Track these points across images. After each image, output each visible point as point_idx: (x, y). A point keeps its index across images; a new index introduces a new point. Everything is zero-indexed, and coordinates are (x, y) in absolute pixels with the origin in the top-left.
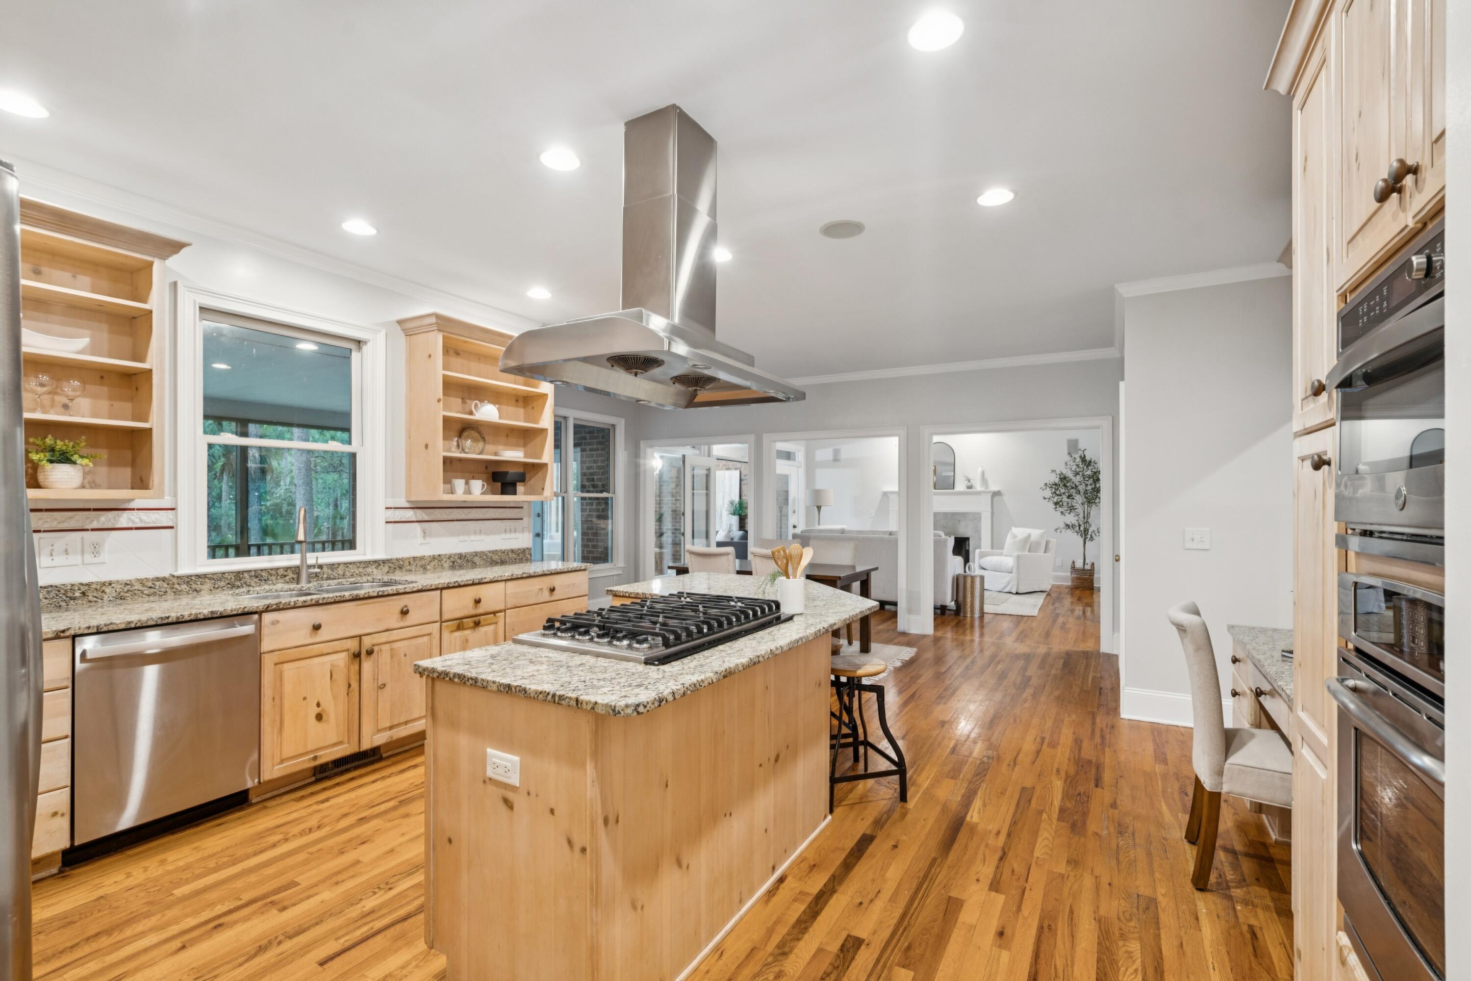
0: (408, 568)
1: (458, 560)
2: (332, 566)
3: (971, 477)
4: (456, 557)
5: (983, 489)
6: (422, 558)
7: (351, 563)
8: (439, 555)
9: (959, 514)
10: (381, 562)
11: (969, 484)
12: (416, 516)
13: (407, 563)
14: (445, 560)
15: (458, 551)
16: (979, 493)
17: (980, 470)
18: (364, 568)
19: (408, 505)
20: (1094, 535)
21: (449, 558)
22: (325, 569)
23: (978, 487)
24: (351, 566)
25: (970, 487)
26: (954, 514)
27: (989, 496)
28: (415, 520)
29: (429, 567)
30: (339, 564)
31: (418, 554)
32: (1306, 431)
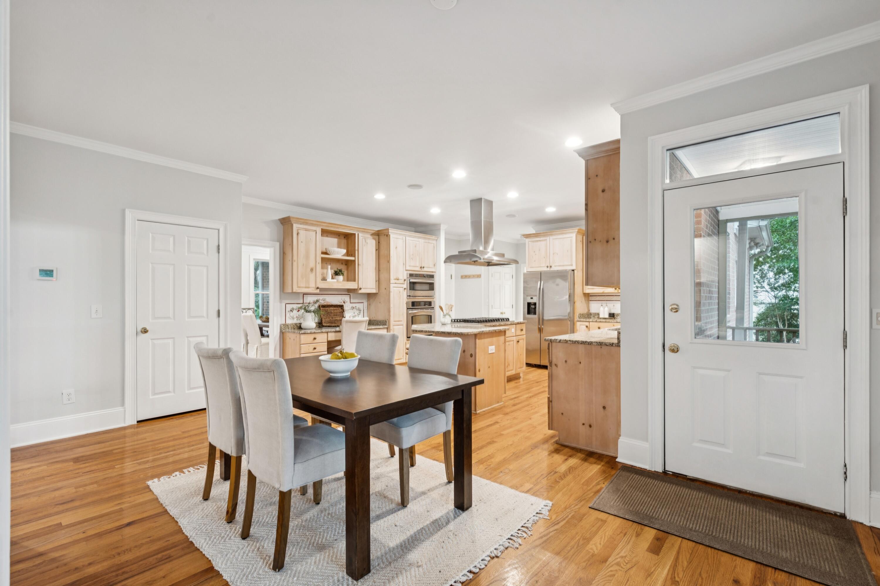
32: (396, 283)
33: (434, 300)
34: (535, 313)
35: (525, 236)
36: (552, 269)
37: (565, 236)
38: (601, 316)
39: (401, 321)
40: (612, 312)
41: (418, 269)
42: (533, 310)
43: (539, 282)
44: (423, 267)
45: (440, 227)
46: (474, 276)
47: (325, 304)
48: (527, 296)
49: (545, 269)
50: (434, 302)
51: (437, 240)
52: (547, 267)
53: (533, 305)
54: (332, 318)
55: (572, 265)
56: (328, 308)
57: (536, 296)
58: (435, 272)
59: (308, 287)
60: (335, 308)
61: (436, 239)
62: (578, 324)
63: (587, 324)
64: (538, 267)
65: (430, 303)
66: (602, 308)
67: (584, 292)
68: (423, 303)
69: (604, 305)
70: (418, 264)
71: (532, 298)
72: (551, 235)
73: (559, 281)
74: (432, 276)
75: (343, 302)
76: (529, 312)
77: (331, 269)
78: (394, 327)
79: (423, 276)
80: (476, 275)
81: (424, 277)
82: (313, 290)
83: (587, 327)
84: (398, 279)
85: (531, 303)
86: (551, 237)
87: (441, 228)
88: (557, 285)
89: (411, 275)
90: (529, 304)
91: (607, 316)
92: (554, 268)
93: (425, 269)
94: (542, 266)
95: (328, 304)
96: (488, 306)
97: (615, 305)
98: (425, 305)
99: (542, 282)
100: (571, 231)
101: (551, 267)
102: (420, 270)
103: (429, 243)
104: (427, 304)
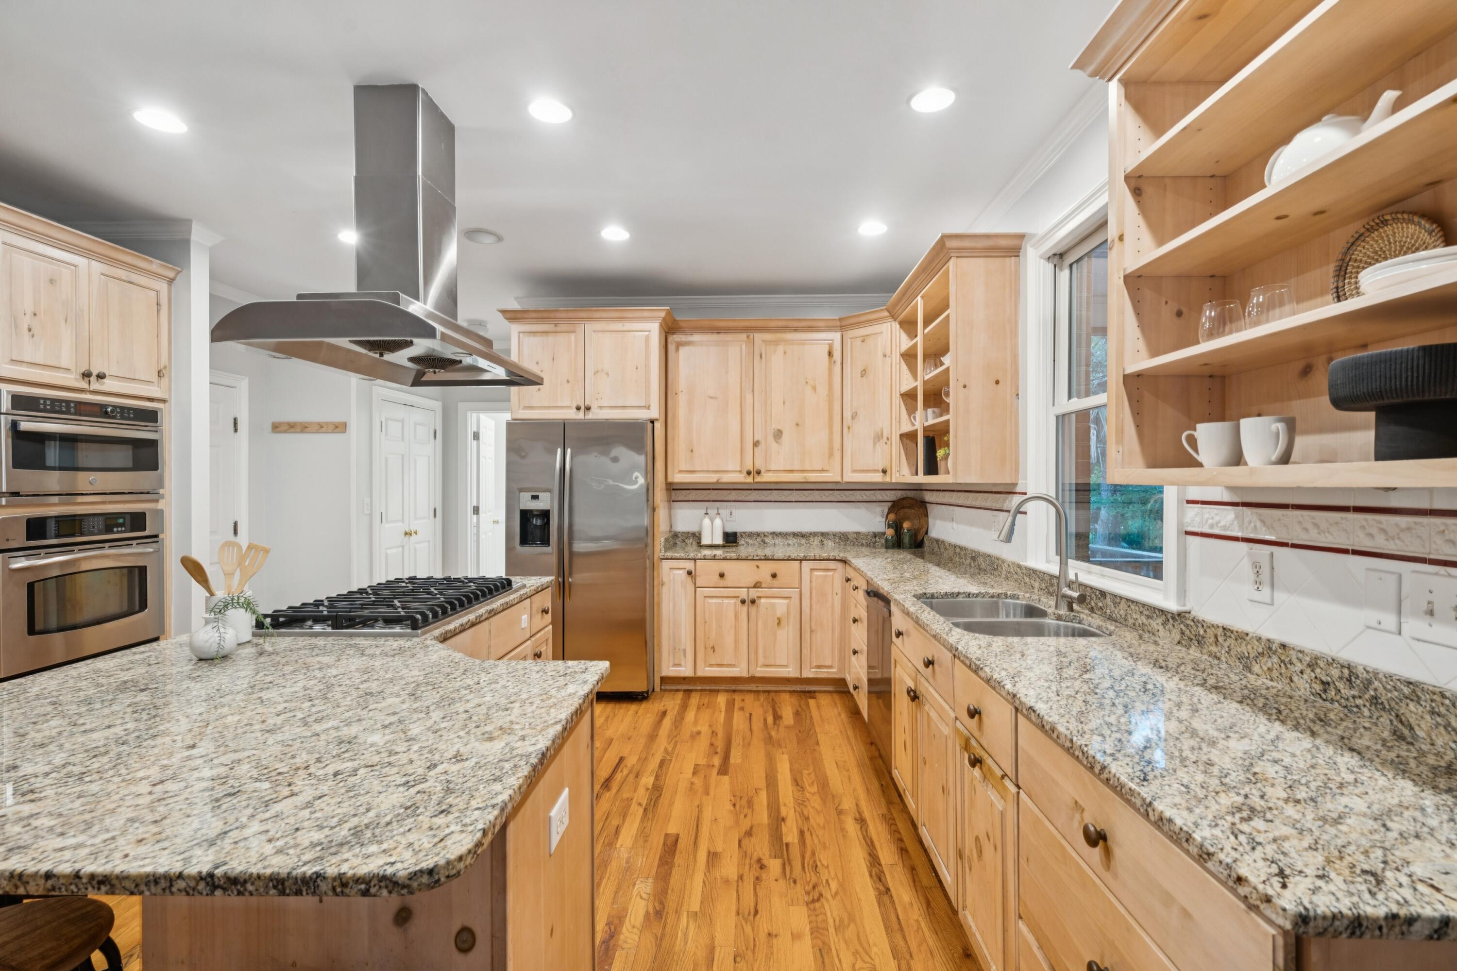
0: (1214, 649)
1: (1340, 685)
2: (1117, 599)
4: (1335, 672)
6: (1242, 636)
7: (1133, 602)
8: (1283, 646)
10: (1169, 616)
12: (1241, 527)
13: (1211, 632)
14: (1299, 667)
15: (1346, 655)
18: (1148, 617)
19: (1226, 498)
21: (1312, 665)
22: (1108, 601)
24: (1132, 607)
28: (1239, 534)
29: (1256, 668)
30: (1121, 598)
31: (1239, 624)
33: (160, 505)
34: (546, 542)
35: (508, 315)
36: (590, 416)
37: (628, 326)
38: (706, 541)
40: (730, 529)
41: (72, 380)
42: (538, 533)
43: (559, 451)
44: (101, 377)
45: (190, 232)
46: (321, 428)
48: (521, 490)
49: (571, 414)
50: (160, 513)
51: (171, 281)
52: (578, 408)
53: (537, 516)
55: (648, 407)
57: (549, 490)
58: (164, 401)
61: (171, 274)
62: (666, 564)
63: (689, 565)
64: (549, 408)
65: (137, 521)
66: (707, 522)
67: (670, 480)
68: (100, 523)
69: (712, 512)
70: (66, 361)
71: (535, 497)
72: (589, 319)
73: (620, 451)
74: (151, 416)
76: (525, 540)
79: (101, 411)
80: (327, 423)
81: (106, 414)
83: (689, 573)
85: (531, 511)
86: (590, 327)
87: (194, 238)
88: (615, 460)
89: (20, 402)
90: (526, 515)
91: (719, 541)
92: (598, 414)
93: (108, 385)
94: (559, 404)
96: (371, 515)
97: (734, 511)
98: (109, 529)
99: (569, 451)
100: (646, 314)
101: (588, 409)
102: (83, 385)
103: (130, 282)
104: (122, 525)
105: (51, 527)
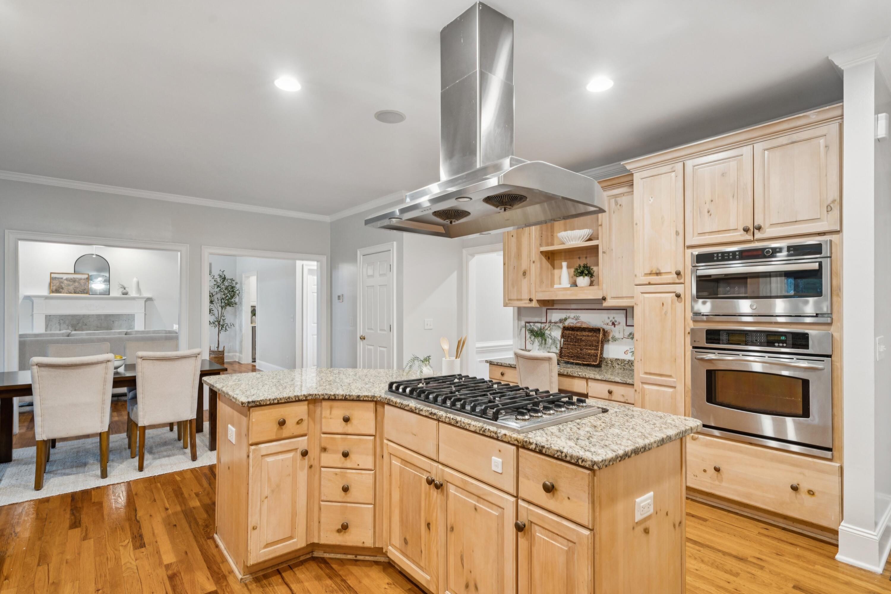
3: (125, 286)
5: (138, 295)
9: (110, 315)
11: (125, 291)
16: (134, 299)
17: (135, 280)
20: (227, 328)
23: (133, 293)
25: (126, 294)
26: (107, 316)
27: (142, 302)
32: (650, 284)
39: (670, 376)
44: (761, 228)
47: (578, 325)
50: (829, 331)
54: (581, 350)
56: (578, 333)
58: (829, 233)
59: (521, 300)
60: (590, 334)
65: (798, 340)
75: (611, 323)
77: (568, 267)
78: (646, 386)
82: (525, 303)
84: (658, 274)
95: (584, 326)
98: (770, 344)
102: (749, 237)
103: (793, 143)
104: (783, 342)
105: (724, 337)
